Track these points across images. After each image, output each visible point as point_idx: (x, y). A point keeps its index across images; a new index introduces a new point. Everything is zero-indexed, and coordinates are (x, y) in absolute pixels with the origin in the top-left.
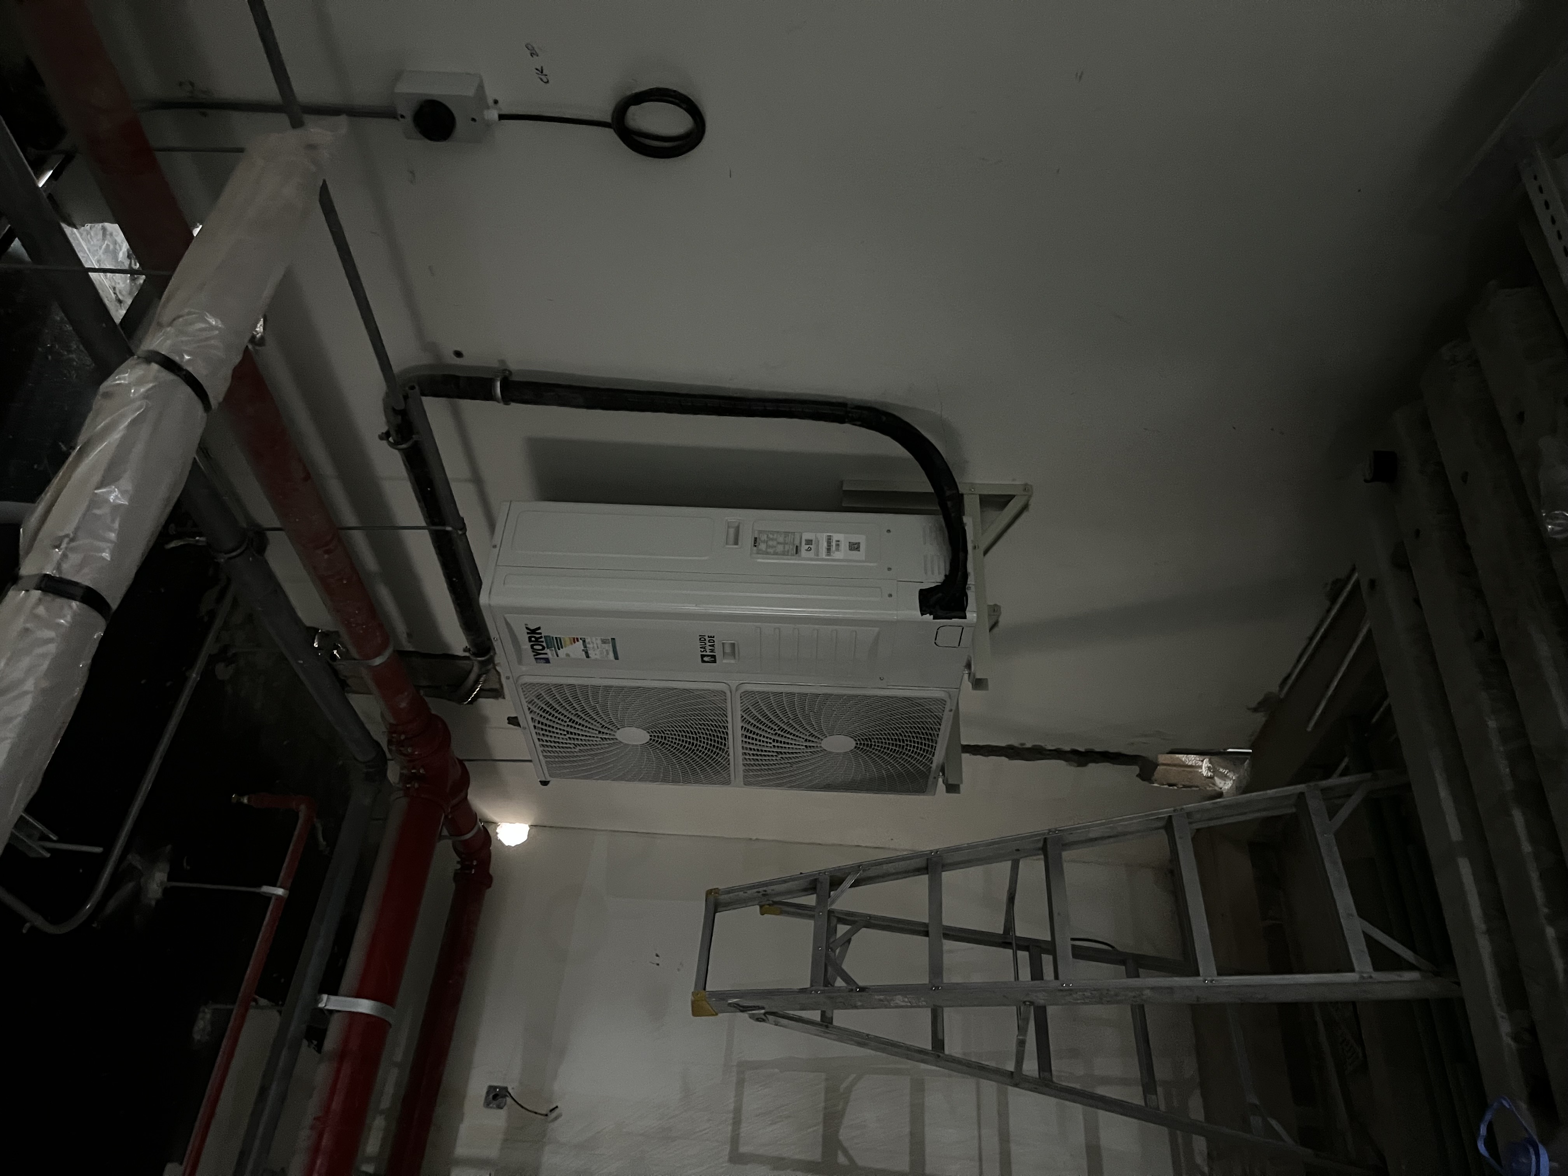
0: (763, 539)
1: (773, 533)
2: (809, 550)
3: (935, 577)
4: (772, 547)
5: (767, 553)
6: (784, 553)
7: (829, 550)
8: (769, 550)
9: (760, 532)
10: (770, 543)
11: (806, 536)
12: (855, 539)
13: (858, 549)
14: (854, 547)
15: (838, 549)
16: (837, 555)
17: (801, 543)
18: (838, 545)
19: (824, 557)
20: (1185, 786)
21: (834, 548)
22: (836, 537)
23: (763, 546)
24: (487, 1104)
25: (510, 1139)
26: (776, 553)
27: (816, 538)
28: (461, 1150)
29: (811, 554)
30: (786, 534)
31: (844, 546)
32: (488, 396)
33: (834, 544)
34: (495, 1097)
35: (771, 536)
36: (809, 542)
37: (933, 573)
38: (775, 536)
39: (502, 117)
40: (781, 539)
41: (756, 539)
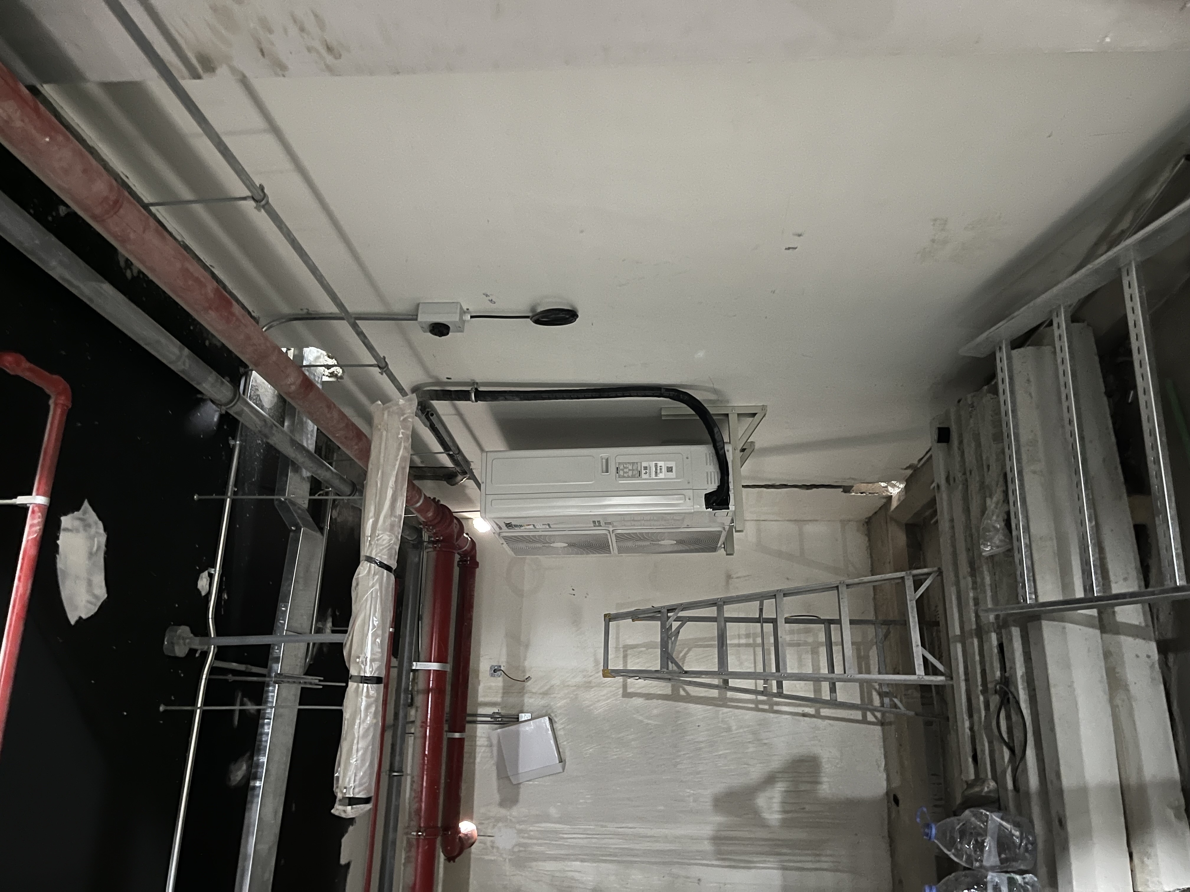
0: (621, 468)
1: (626, 463)
2: (646, 473)
3: (713, 487)
4: (627, 472)
5: (624, 477)
6: (633, 476)
7: (656, 472)
8: (625, 475)
9: (619, 463)
10: (625, 470)
11: (644, 464)
12: (670, 464)
13: (671, 471)
14: (670, 470)
15: (661, 472)
16: (661, 476)
17: (641, 470)
18: (661, 469)
19: (654, 477)
20: (870, 493)
21: (659, 471)
22: (660, 464)
23: (621, 473)
24: (492, 675)
25: (506, 691)
26: (629, 477)
27: (649, 465)
28: (481, 699)
29: (647, 476)
30: (633, 463)
31: (664, 470)
32: (468, 399)
33: (659, 468)
34: (495, 671)
35: (625, 466)
36: (646, 468)
37: (711, 483)
38: (627, 466)
39: (472, 317)
40: (630, 468)
41: (617, 468)
